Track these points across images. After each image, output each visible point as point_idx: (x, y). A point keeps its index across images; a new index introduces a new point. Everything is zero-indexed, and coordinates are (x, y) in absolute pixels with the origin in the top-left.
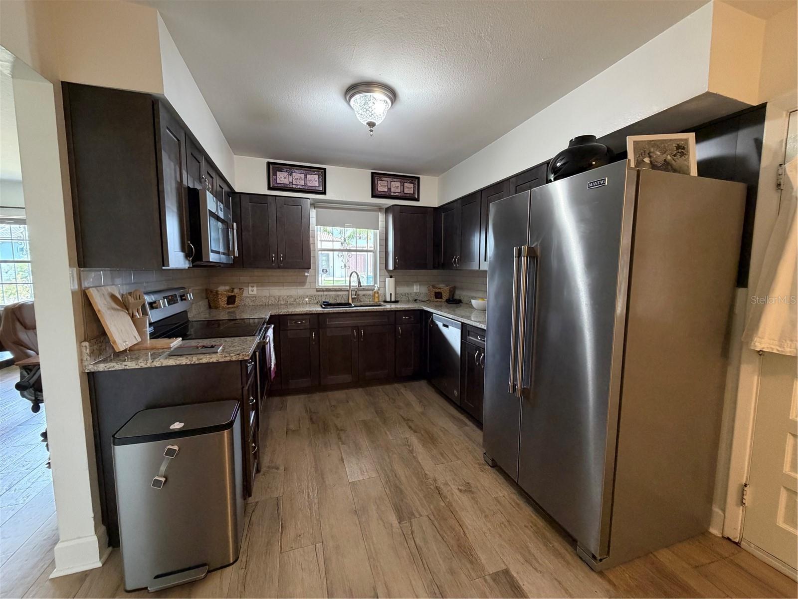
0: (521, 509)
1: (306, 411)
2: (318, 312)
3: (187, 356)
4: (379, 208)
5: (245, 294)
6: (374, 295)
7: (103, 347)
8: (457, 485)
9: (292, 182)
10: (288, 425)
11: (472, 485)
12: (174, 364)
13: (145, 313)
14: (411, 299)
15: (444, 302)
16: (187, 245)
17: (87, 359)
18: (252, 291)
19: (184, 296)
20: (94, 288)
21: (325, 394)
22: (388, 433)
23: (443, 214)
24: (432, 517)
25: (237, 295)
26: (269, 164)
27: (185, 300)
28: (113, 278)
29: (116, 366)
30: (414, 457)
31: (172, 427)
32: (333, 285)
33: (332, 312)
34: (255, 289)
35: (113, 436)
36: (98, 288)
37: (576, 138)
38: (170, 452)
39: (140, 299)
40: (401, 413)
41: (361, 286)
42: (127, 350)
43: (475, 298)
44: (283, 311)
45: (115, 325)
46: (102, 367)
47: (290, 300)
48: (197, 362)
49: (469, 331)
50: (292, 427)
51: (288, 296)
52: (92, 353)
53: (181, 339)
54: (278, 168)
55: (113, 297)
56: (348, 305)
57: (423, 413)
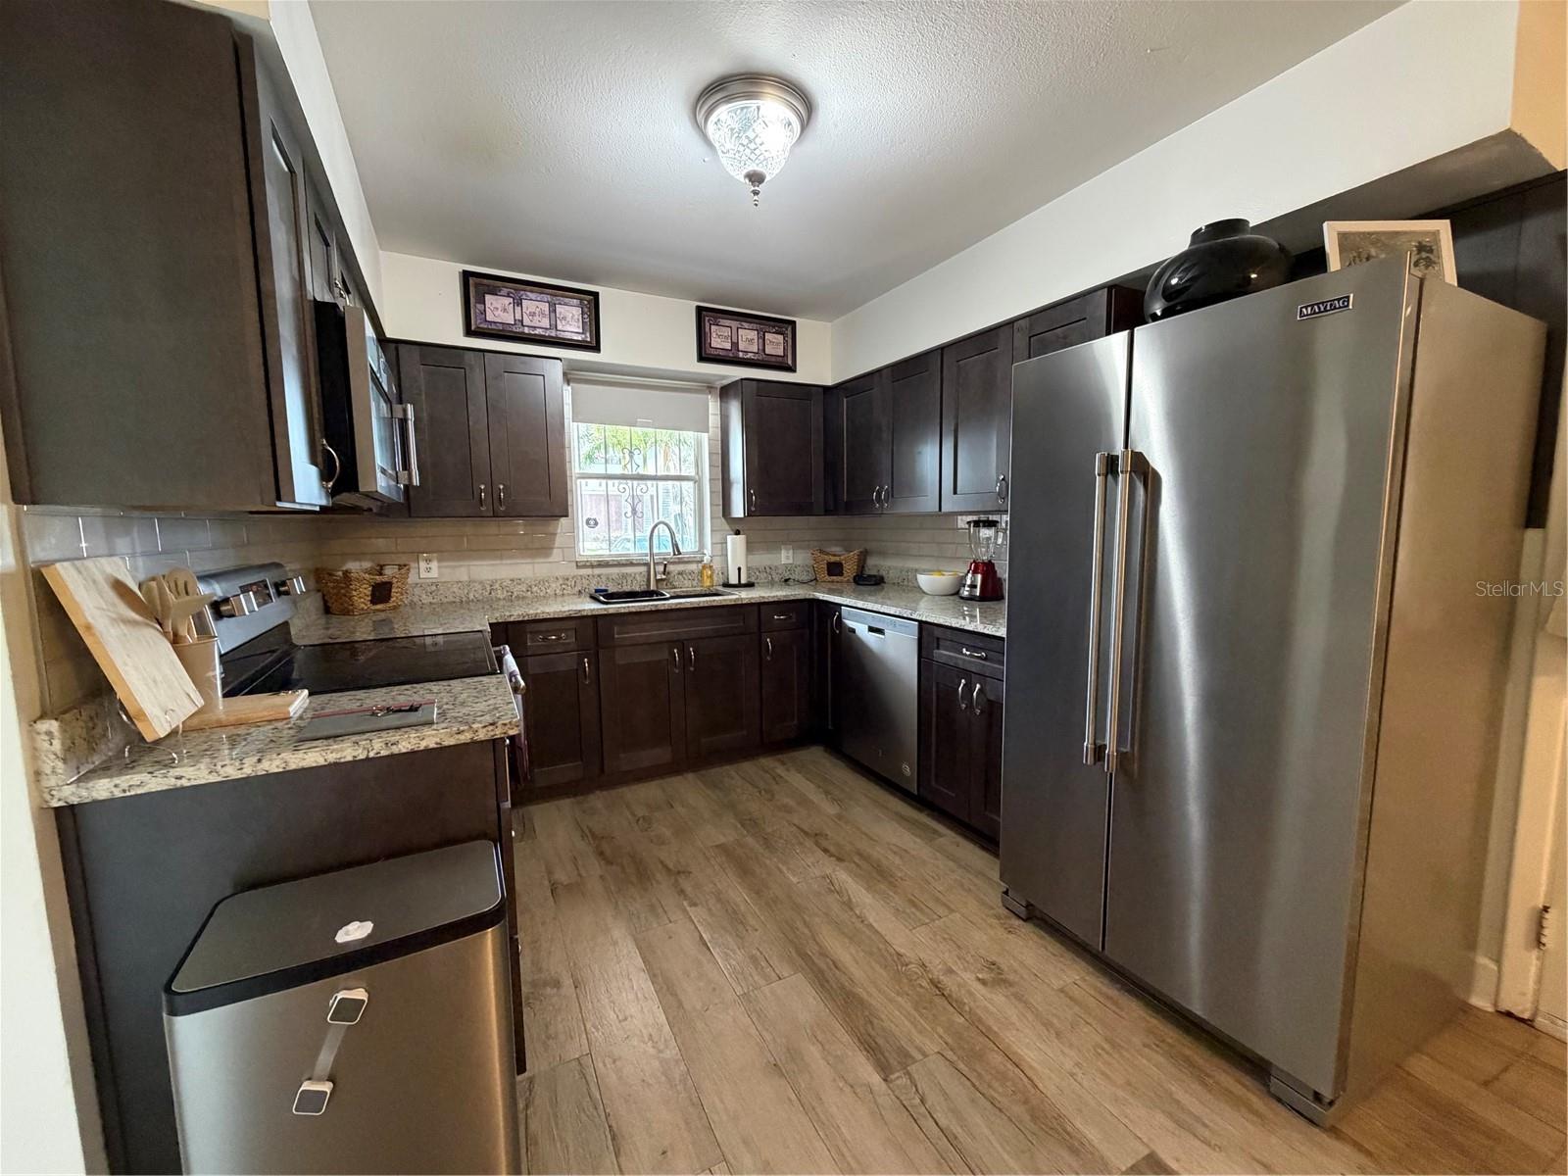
0: (1122, 1009)
1: (583, 836)
2: (594, 613)
3: (355, 738)
4: (707, 386)
5: (412, 578)
6: (701, 573)
7: (99, 730)
8: (972, 972)
9: (522, 321)
10: (550, 872)
11: (1002, 966)
12: (322, 762)
13: (203, 630)
14: (777, 579)
15: (848, 581)
16: (320, 448)
17: (54, 768)
18: (429, 571)
19: (284, 584)
20: (66, 564)
21: (613, 792)
22: (784, 869)
23: (845, 400)
24: (949, 1054)
25: (395, 580)
26: (466, 275)
27: (287, 593)
28: (109, 536)
29: (146, 781)
30: (858, 917)
31: (342, 937)
32: (608, 553)
33: (627, 611)
34: (434, 565)
35: (168, 989)
36: (76, 562)
37: (1207, 227)
38: (347, 1009)
39: (187, 593)
40: (796, 822)
41: (680, 553)
42: (177, 733)
43: (924, 572)
44: (516, 613)
45: (136, 668)
46: (103, 789)
47: (517, 590)
48: (384, 753)
49: (938, 639)
50: (561, 876)
51: (512, 580)
52: (70, 753)
53: (306, 692)
54: (488, 286)
55: (119, 587)
56: (648, 594)
57: (840, 817)
